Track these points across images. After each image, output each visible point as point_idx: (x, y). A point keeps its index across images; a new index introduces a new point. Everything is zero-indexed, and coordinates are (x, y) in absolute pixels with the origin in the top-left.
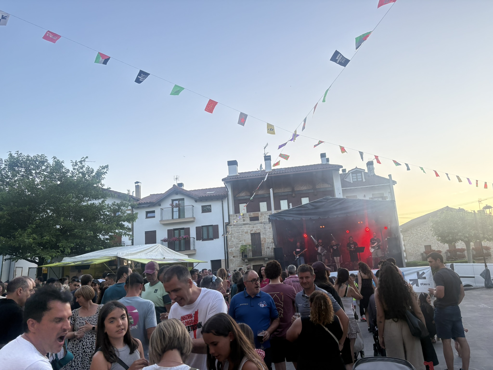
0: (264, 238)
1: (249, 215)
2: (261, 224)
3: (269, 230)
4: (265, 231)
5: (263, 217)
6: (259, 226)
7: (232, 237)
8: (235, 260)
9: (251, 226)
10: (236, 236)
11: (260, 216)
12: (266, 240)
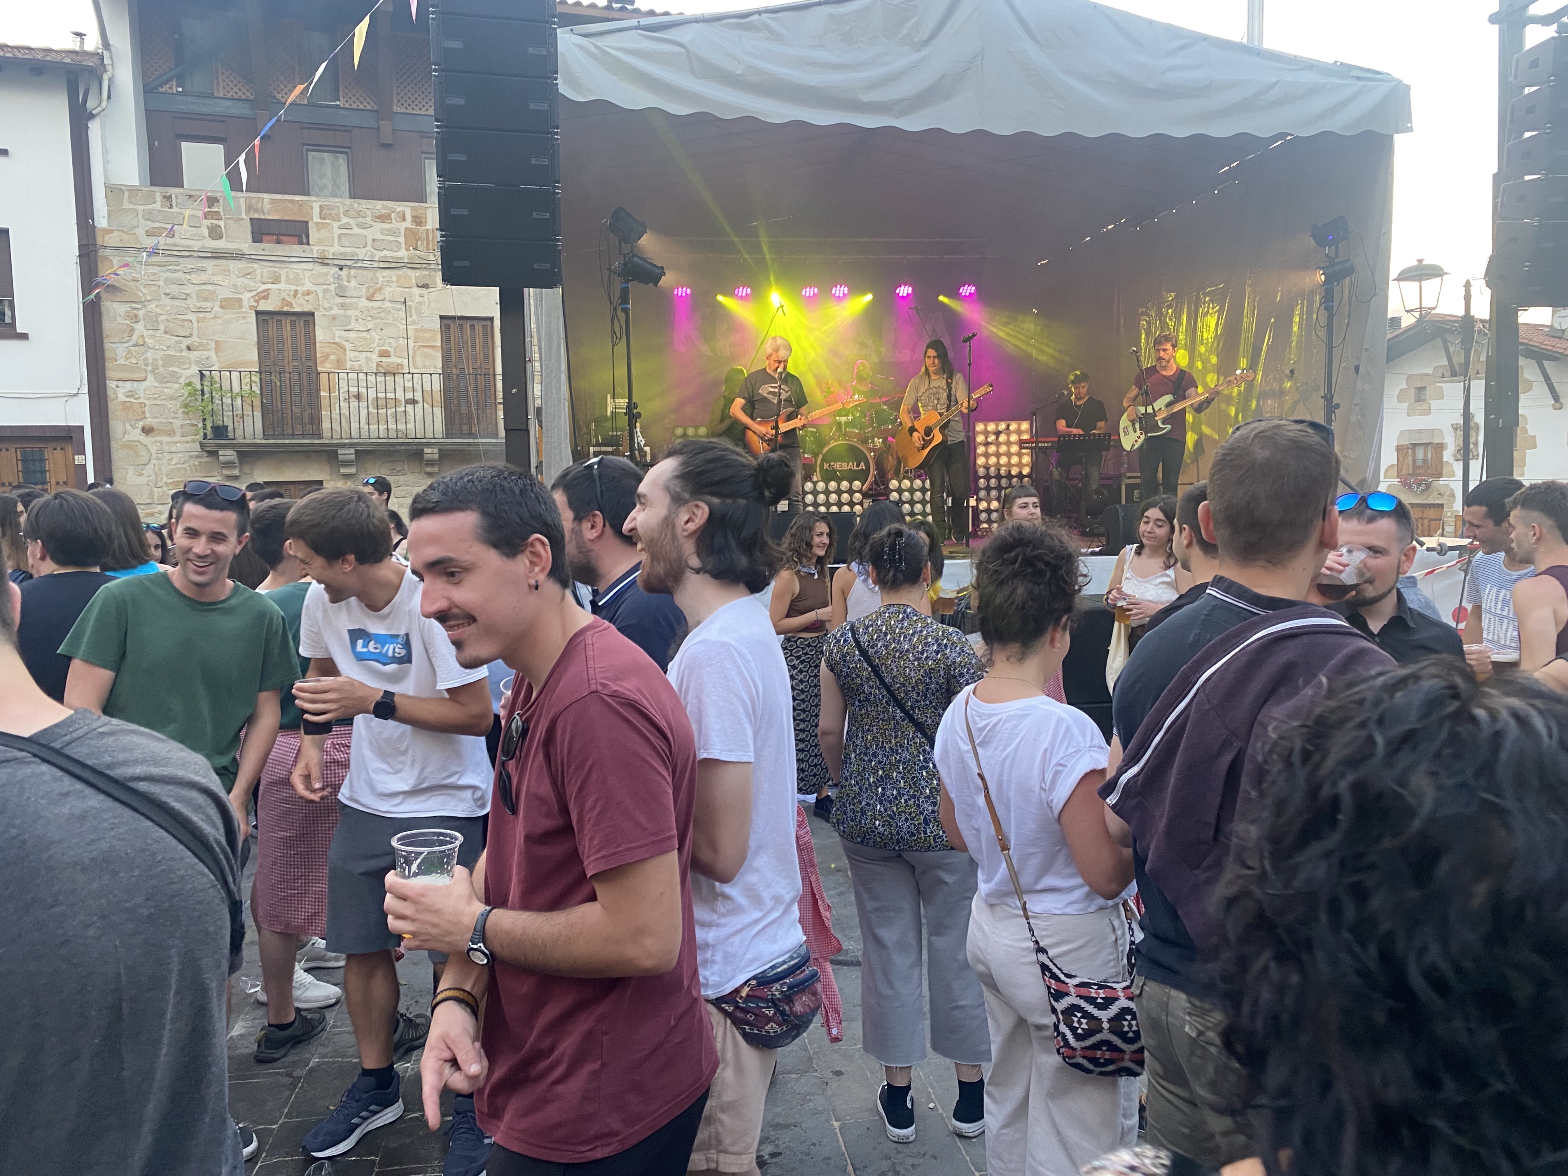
0: (337, 344)
1: (249, 208)
2: (319, 268)
3: (363, 303)
4: (343, 306)
5: (337, 232)
6: (308, 274)
7: (135, 319)
8: (153, 449)
9: (258, 272)
10: (163, 317)
11: (316, 223)
12: (348, 359)
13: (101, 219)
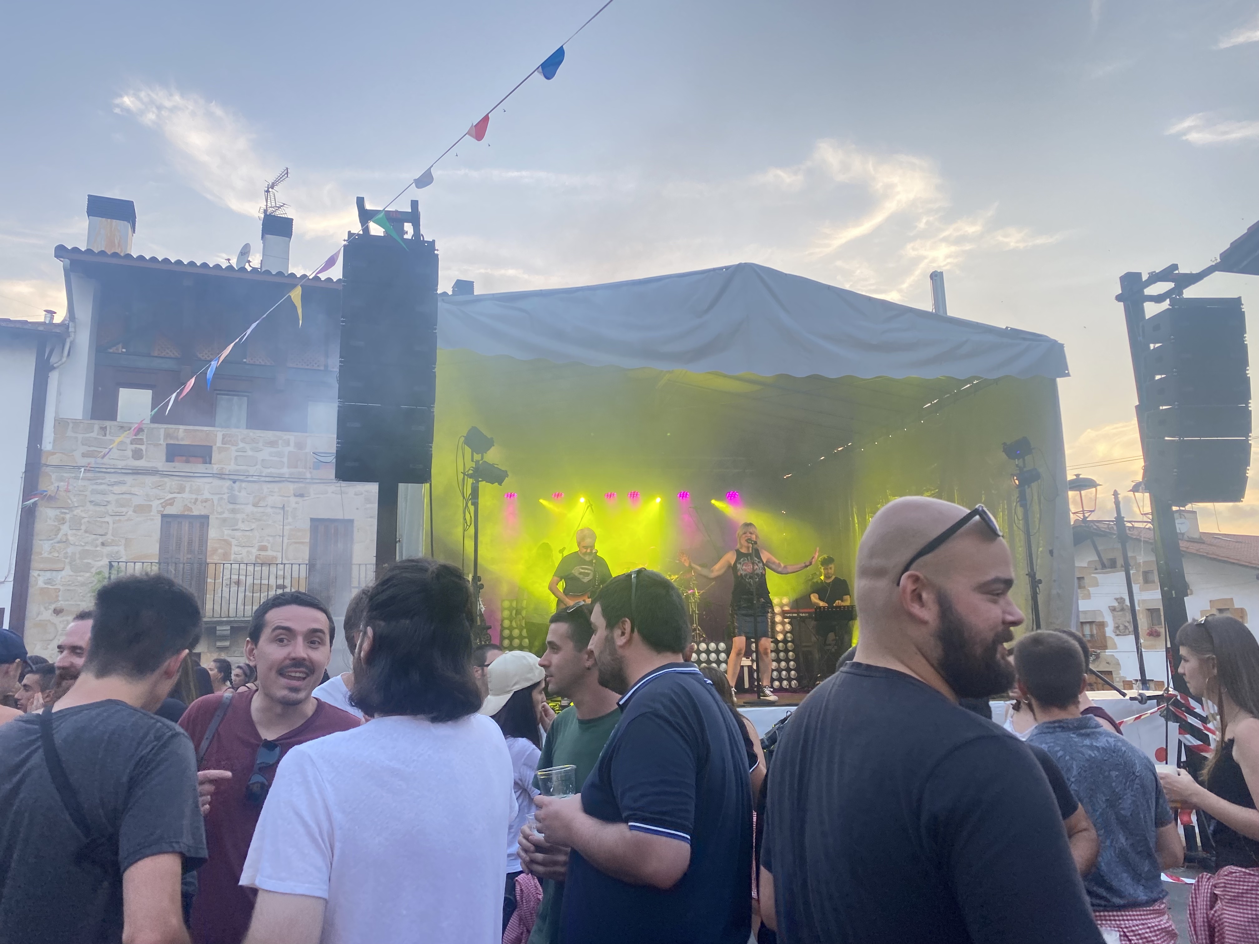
0: (225, 540)
1: (167, 436)
2: (217, 482)
3: (250, 509)
4: (233, 511)
5: (234, 454)
6: (208, 486)
7: (63, 521)
9: (168, 484)
10: (86, 520)
11: (219, 448)
12: (233, 552)
13: (47, 444)
